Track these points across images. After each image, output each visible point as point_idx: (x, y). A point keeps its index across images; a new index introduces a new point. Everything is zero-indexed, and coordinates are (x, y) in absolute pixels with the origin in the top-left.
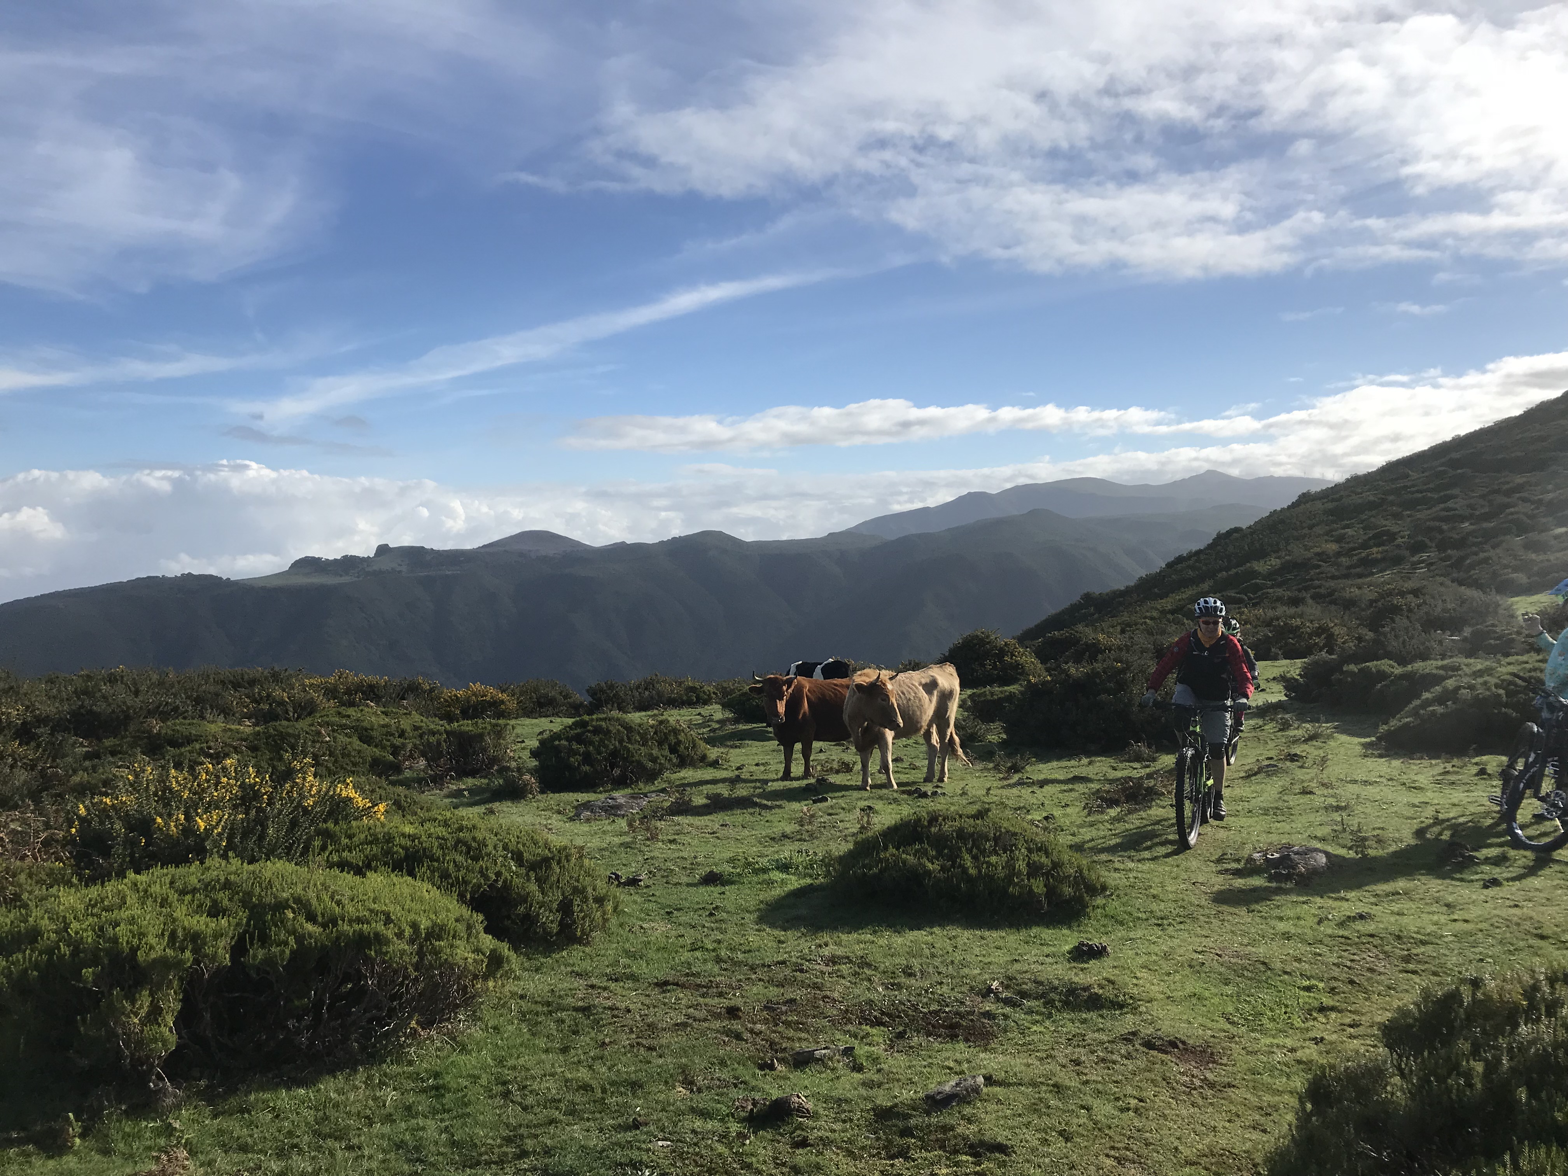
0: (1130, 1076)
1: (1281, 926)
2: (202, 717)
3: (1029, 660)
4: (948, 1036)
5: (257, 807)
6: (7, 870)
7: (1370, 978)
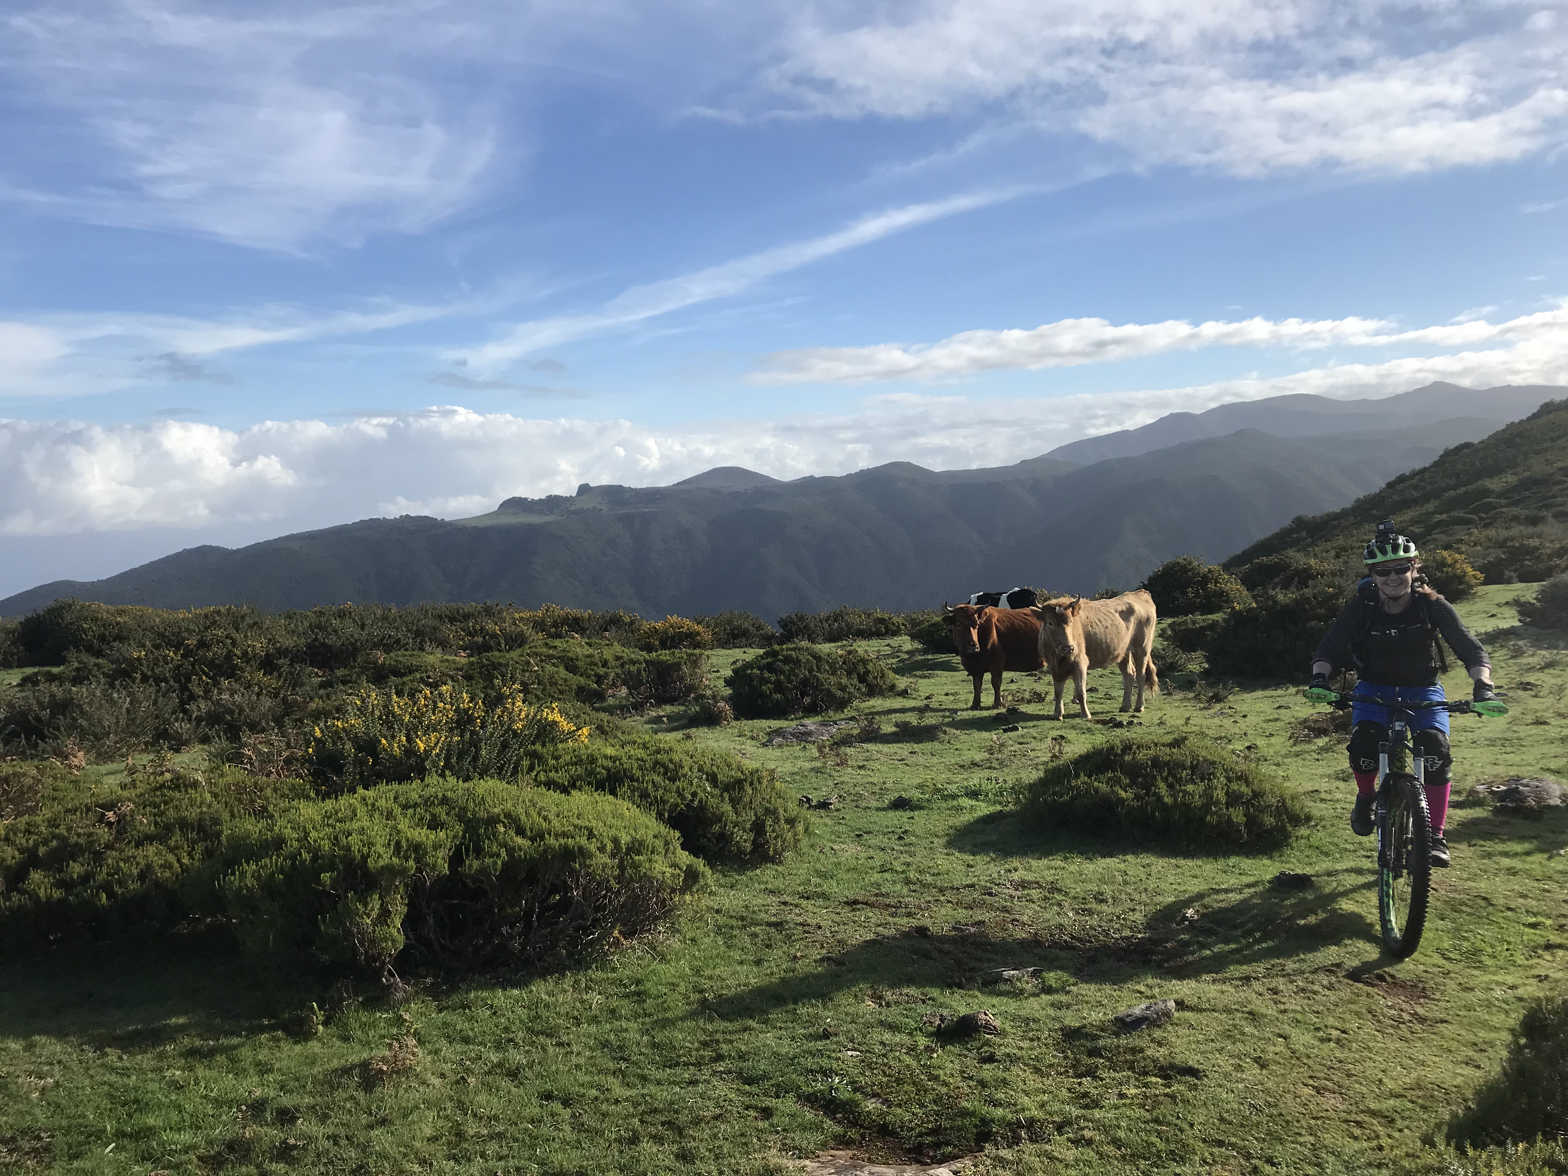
0: (1332, 1007)
1: (1507, 862)
2: (422, 649)
3: (1234, 587)
4: (1139, 962)
5: (471, 730)
6: (256, 784)
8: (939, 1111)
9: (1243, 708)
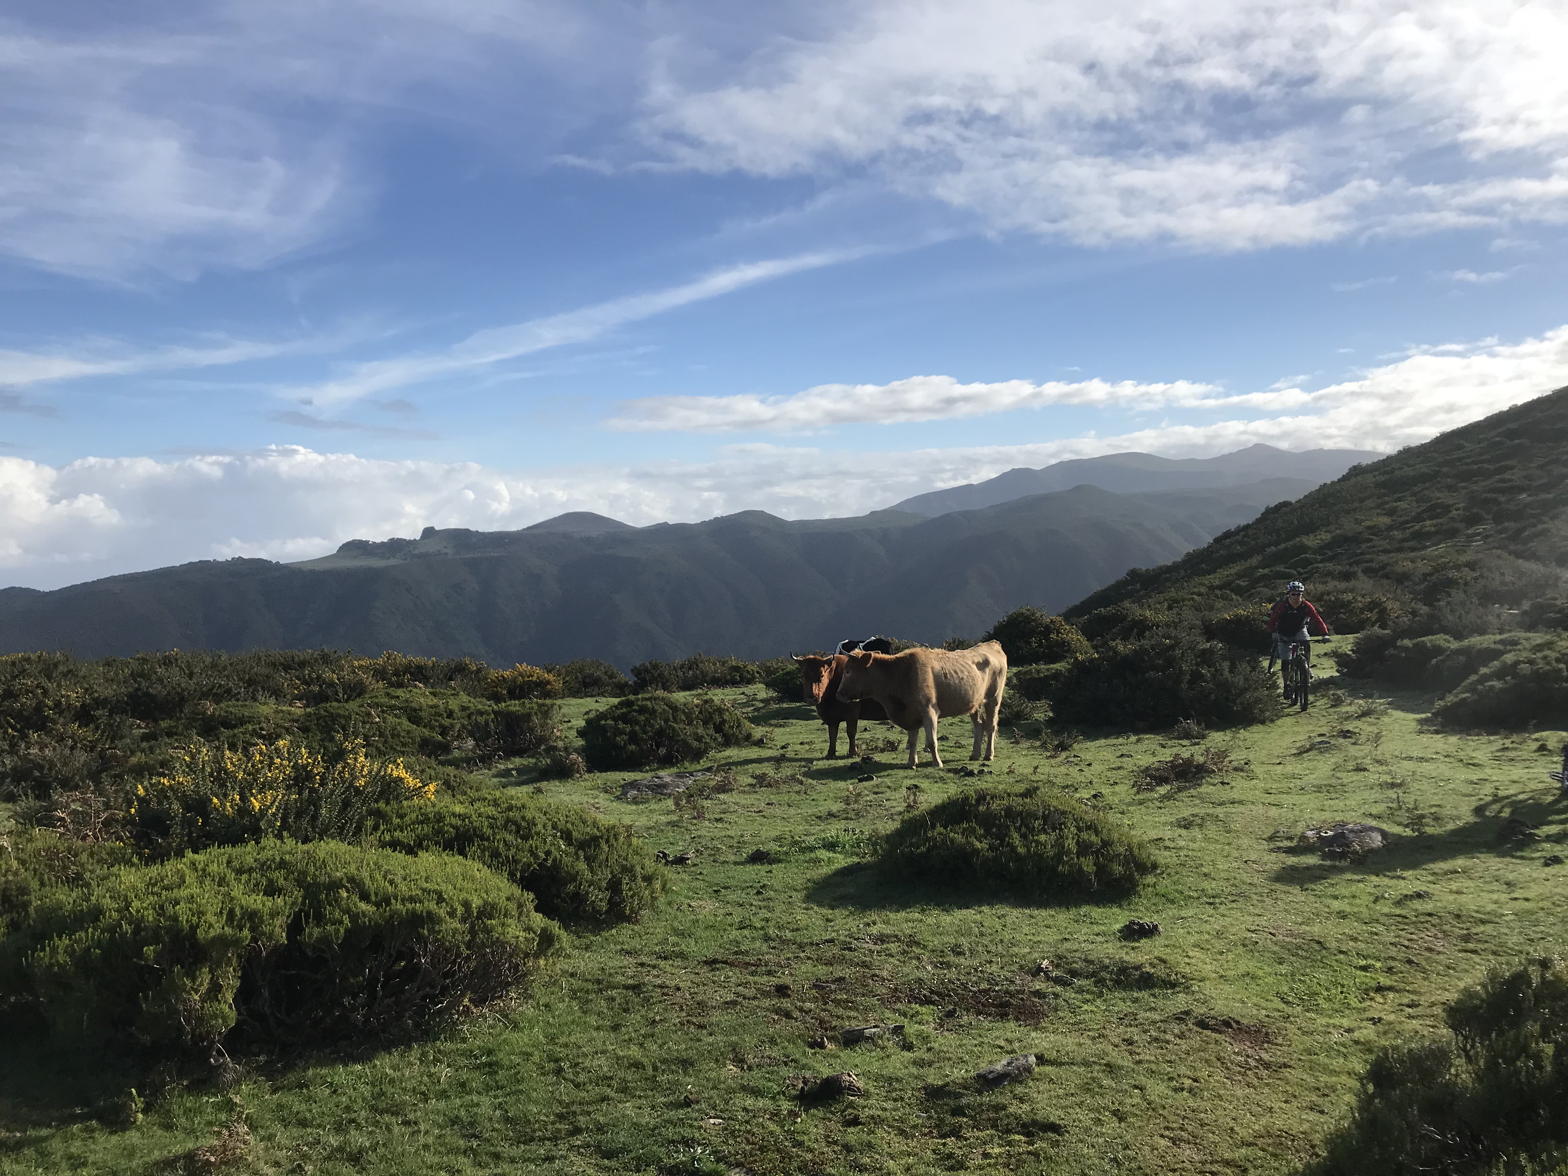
0: (1183, 1056)
1: (1336, 905)
2: (255, 699)
3: (1075, 637)
4: (998, 1015)
5: (309, 788)
6: (69, 850)
7: (1429, 958)
9: (1088, 756)
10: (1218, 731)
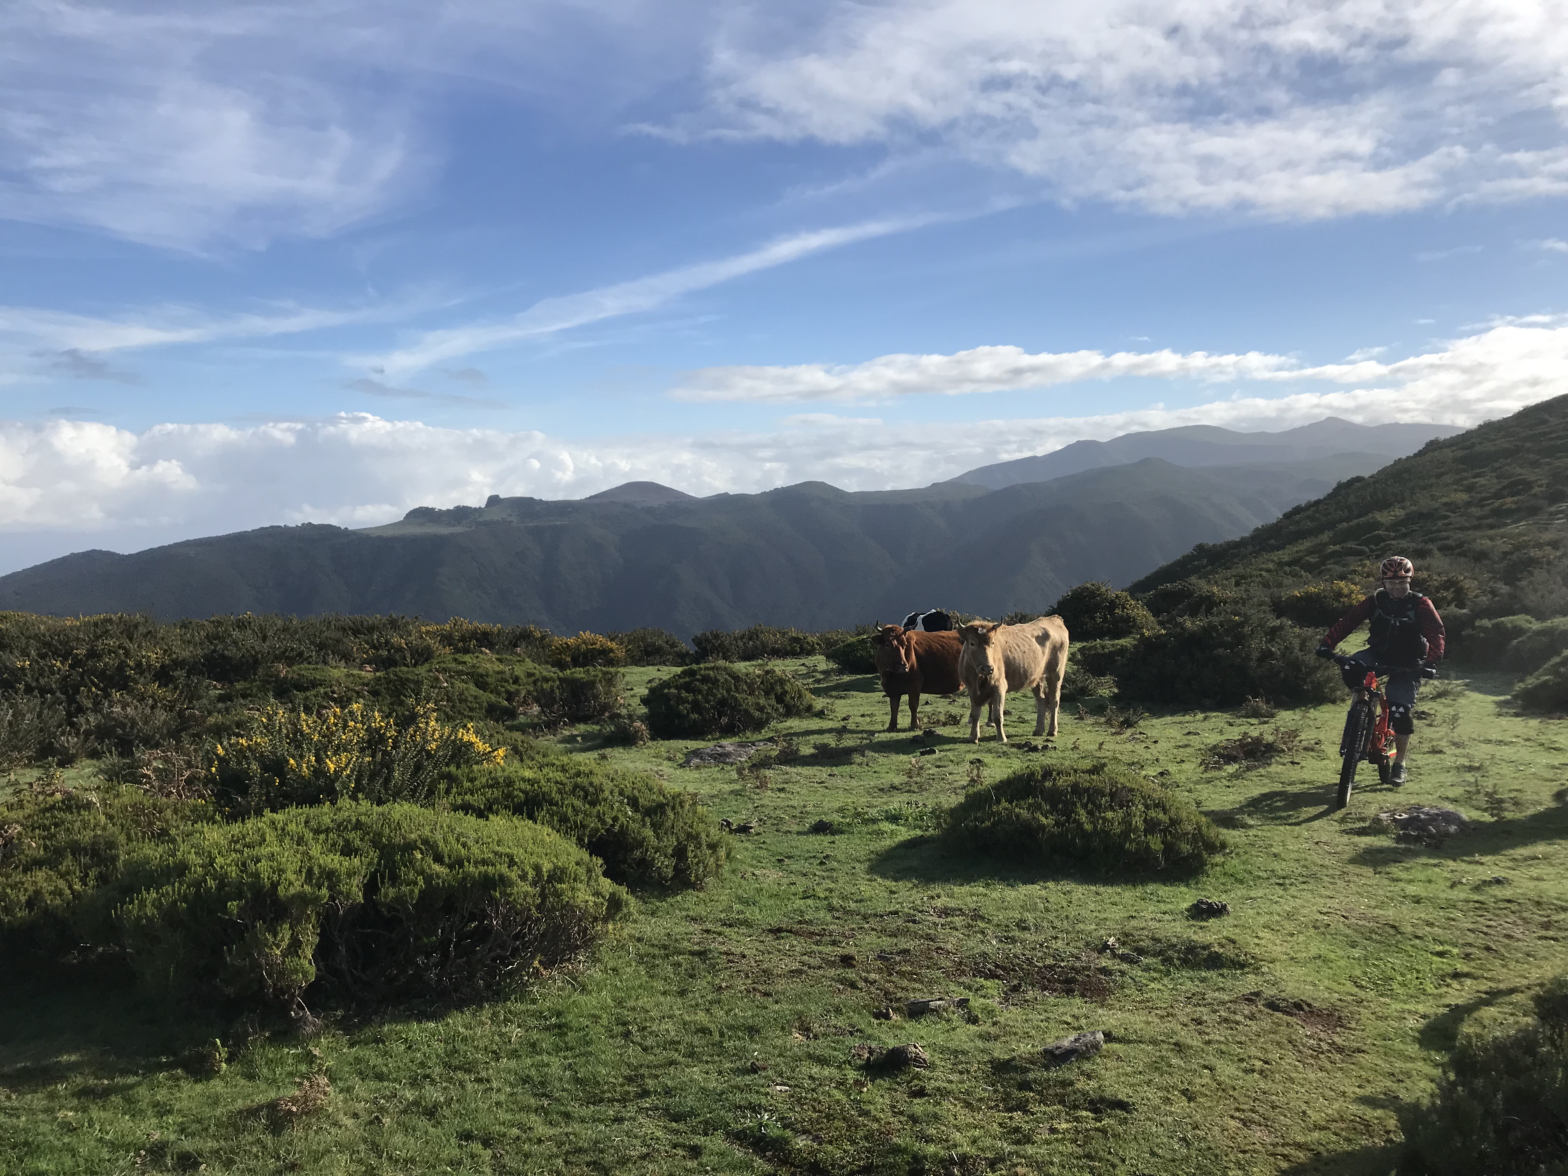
0: (1254, 1038)
1: (1411, 889)
2: (325, 663)
3: (1141, 612)
4: (1063, 991)
5: (382, 750)
6: (154, 806)
7: (1508, 945)
8: (870, 1148)
9: (1153, 733)
10: (1286, 710)
